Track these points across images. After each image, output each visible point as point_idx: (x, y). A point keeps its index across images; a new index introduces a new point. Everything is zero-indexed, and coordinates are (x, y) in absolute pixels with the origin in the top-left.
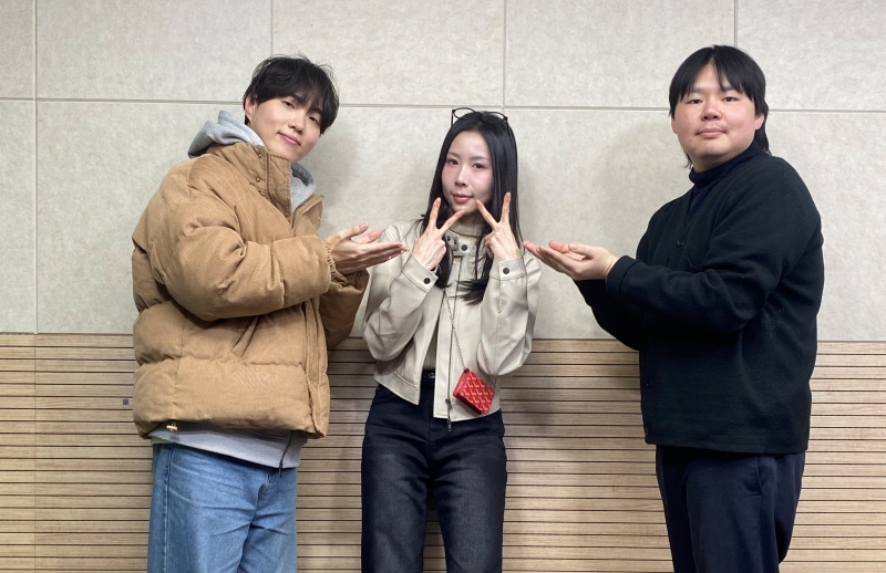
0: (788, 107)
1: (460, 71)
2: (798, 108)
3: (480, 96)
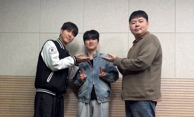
0: (186, 32)
1: (120, 26)
2: (188, 32)
3: (124, 31)
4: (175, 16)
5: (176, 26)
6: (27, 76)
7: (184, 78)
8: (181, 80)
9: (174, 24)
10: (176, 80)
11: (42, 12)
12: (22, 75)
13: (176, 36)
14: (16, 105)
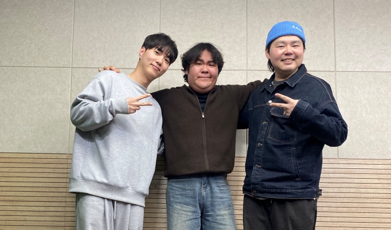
0: (357, 71)
2: (361, 70)
4: (335, 40)
5: (337, 59)
6: (45, 152)
7: (356, 158)
8: (350, 162)
9: (333, 54)
10: (341, 162)
11: (77, 28)
12: (34, 150)
13: (337, 77)
14: (19, 213)
